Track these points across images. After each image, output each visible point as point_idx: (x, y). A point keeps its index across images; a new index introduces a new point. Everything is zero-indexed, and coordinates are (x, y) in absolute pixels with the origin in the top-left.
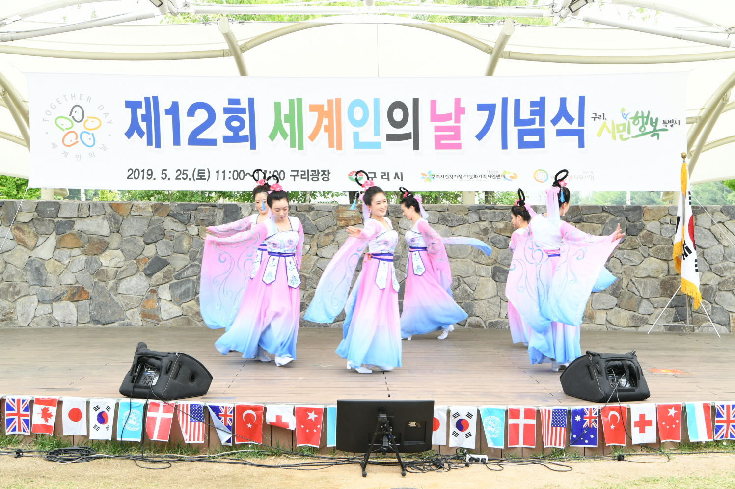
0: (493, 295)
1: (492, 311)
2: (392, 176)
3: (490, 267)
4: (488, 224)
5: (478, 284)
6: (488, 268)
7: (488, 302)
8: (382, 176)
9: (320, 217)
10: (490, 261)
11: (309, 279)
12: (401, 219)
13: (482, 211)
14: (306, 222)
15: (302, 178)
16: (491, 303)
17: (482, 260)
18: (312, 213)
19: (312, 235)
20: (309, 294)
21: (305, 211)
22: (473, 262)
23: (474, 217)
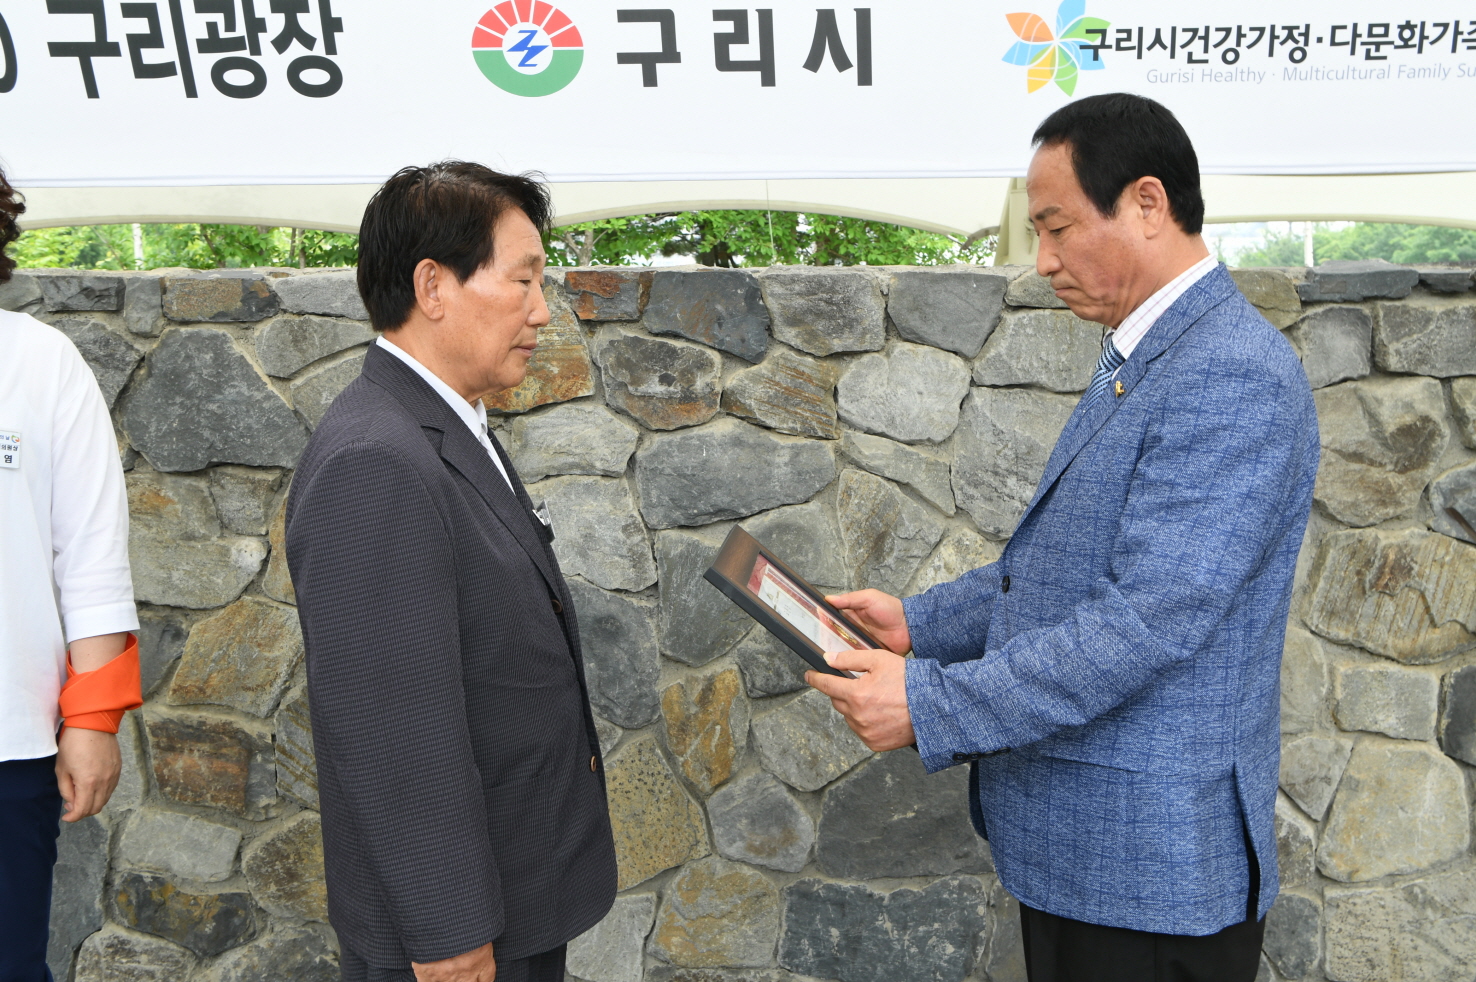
0: (1448, 856)
1: (1434, 954)
2: (793, 40)
3: (1432, 676)
4: (1433, 397)
5: (1349, 784)
6: (1416, 682)
7: (1411, 896)
8: (722, 42)
9: (316, 354)
10: (1432, 638)
11: (269, 749)
12: (854, 365)
13: (1388, 311)
14: (230, 393)
15: (143, 71)
16: (1429, 902)
17: (1381, 628)
18: (264, 329)
19: (270, 477)
20: (269, 847)
21: (218, 318)
22: (1318, 643)
23: (1343, 347)
